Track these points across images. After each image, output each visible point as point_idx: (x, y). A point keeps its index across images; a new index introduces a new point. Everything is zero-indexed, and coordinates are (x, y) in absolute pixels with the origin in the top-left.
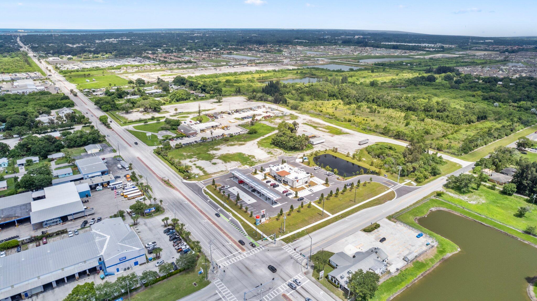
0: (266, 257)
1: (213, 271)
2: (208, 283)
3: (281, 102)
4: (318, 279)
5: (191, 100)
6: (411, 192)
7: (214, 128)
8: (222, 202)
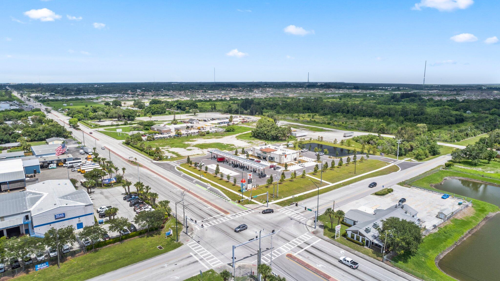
0: (258, 218)
1: (186, 233)
2: (180, 245)
3: (257, 113)
4: (334, 237)
5: (166, 114)
6: (415, 166)
7: (190, 129)
8: (199, 176)
